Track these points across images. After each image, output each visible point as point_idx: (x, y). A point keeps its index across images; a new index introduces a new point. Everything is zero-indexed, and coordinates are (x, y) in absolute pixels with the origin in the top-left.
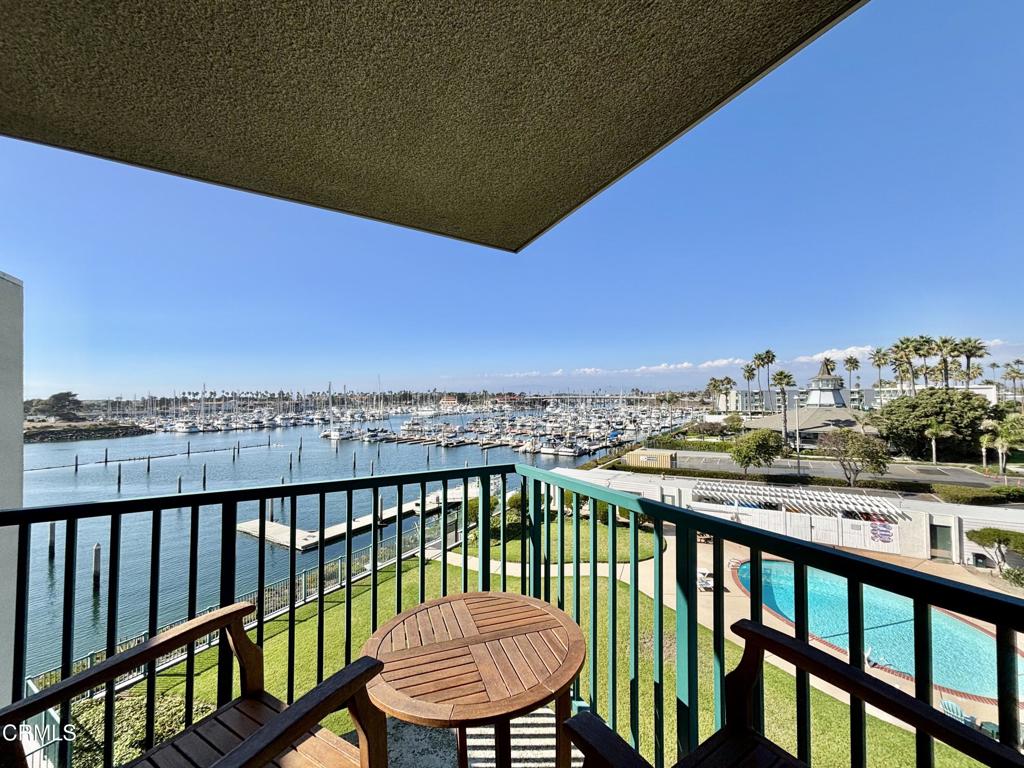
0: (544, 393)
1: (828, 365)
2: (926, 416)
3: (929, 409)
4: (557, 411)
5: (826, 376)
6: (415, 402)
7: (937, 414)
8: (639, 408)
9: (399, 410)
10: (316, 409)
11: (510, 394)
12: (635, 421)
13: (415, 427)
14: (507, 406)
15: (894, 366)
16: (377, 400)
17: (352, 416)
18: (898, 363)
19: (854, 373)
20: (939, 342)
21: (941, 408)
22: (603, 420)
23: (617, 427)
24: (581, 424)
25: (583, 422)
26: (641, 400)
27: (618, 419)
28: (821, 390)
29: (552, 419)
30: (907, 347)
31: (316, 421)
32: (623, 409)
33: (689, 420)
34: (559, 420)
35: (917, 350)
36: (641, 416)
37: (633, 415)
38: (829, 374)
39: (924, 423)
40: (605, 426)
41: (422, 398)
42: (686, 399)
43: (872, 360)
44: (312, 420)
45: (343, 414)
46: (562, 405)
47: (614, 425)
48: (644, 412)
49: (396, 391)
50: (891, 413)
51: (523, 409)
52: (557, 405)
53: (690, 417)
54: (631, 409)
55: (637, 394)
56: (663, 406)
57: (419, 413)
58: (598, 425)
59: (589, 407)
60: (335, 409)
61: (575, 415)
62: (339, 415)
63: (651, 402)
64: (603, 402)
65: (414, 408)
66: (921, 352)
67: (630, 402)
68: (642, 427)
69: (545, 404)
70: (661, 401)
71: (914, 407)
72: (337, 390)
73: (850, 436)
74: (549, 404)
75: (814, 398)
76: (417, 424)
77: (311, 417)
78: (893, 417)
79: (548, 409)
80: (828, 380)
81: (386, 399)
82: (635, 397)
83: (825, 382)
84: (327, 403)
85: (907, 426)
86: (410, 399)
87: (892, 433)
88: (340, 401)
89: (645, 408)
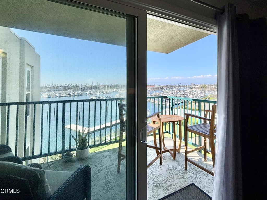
0: (162, 85)
4: (166, 91)
6: (120, 88)
8: (194, 90)
9: (114, 90)
10: (87, 90)
11: (150, 85)
12: (192, 94)
13: (120, 96)
14: (150, 89)
16: (107, 87)
17: (99, 92)
22: (182, 94)
23: (186, 96)
24: (174, 95)
25: (175, 94)
26: (194, 87)
27: (187, 93)
29: (164, 93)
31: (88, 94)
32: (188, 90)
33: (210, 94)
34: (167, 94)
36: (194, 92)
37: (192, 92)
40: (182, 96)
41: (122, 86)
42: (209, 87)
44: (87, 94)
45: (96, 92)
46: (168, 89)
47: (185, 95)
48: (195, 91)
49: (113, 84)
51: (155, 90)
52: (166, 89)
53: (211, 93)
54: (191, 90)
55: (193, 85)
56: (202, 89)
57: (121, 91)
58: (180, 95)
59: (177, 89)
60: (94, 90)
61: (172, 92)
62: (95, 92)
63: (198, 88)
64: (182, 88)
65: (119, 90)
67: (191, 88)
68: (195, 96)
69: (162, 88)
70: (201, 87)
72: (95, 84)
74: (163, 88)
76: (120, 95)
77: (86, 93)
79: (163, 90)
81: (110, 87)
82: (192, 86)
84: (92, 88)
86: (118, 87)
88: (96, 88)
89: (196, 90)
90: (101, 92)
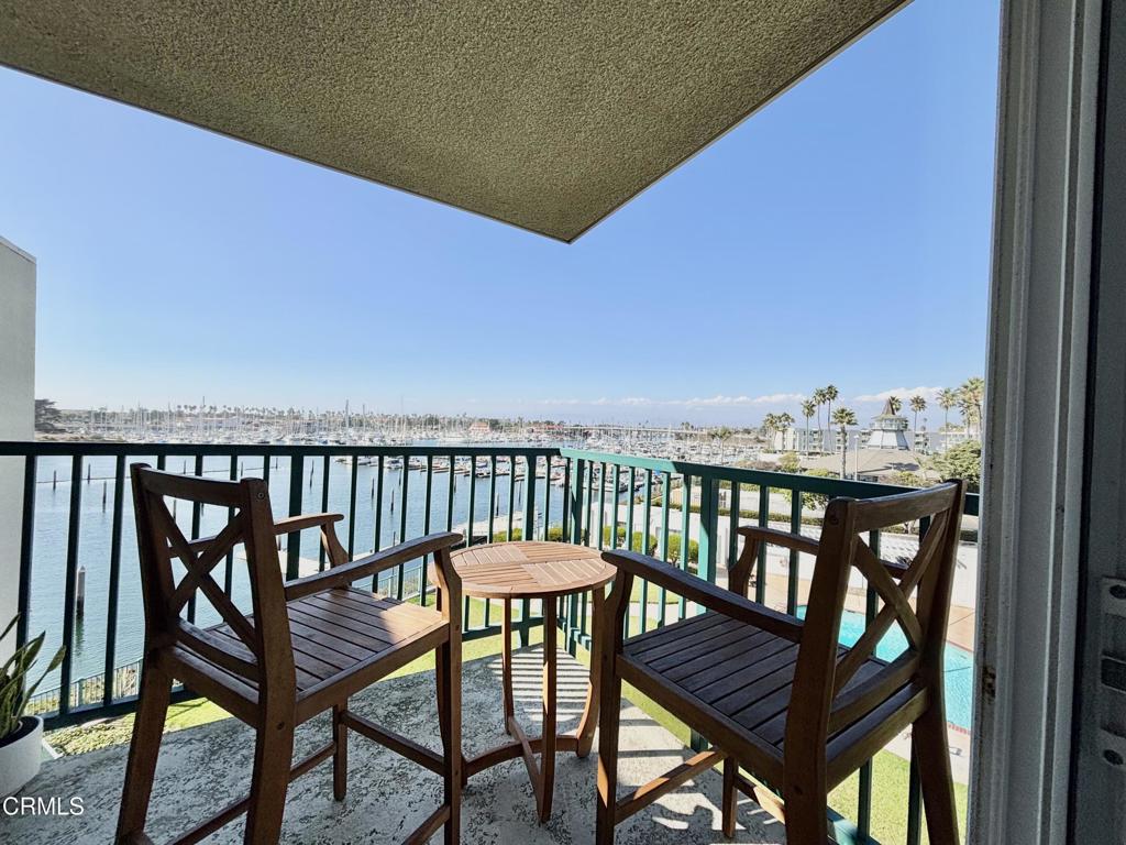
0: (585, 424)
1: (893, 404)
4: (600, 443)
5: (891, 416)
6: (443, 428)
8: (688, 443)
9: (423, 435)
10: (329, 430)
11: (548, 423)
12: (683, 457)
14: (545, 435)
15: (962, 408)
16: (399, 423)
17: (371, 440)
19: (921, 413)
26: (691, 435)
27: (665, 454)
28: (884, 430)
30: (977, 388)
32: (671, 444)
33: (741, 458)
36: (690, 452)
37: (682, 451)
38: (893, 413)
41: (450, 423)
42: (739, 436)
43: (940, 401)
44: (325, 442)
45: (360, 437)
46: (604, 437)
48: (693, 448)
49: (421, 414)
50: (955, 457)
51: (562, 440)
52: (599, 437)
53: (743, 455)
54: (680, 444)
55: (687, 428)
56: (716, 442)
57: (447, 439)
59: (634, 440)
60: (352, 432)
61: (619, 448)
62: (356, 438)
63: (702, 437)
64: (650, 435)
65: (441, 434)
67: (679, 437)
69: (586, 435)
70: (713, 436)
72: (356, 410)
73: (910, 479)
74: (590, 435)
75: (877, 439)
77: (324, 439)
78: (957, 462)
79: (589, 440)
80: (891, 421)
81: (410, 423)
82: (685, 431)
83: (888, 422)
84: (343, 425)
85: (971, 472)
86: (437, 424)
88: (358, 423)
89: (695, 444)
90: (375, 440)
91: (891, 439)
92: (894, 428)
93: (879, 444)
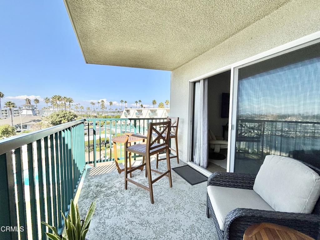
1: (29, 101)
2: (61, 118)
3: (62, 116)
5: (29, 105)
7: (64, 117)
15: (51, 103)
18: (52, 102)
19: (38, 104)
20: (63, 97)
21: (65, 115)
28: (27, 109)
30: (56, 98)
35: (58, 99)
38: (30, 104)
39: (61, 119)
43: (45, 101)
50: (52, 117)
66: (60, 100)
71: (58, 115)
75: (24, 112)
78: (52, 118)
80: (29, 106)
83: (28, 107)
85: (56, 120)
87: (52, 123)
91: (30, 112)
92: (31, 109)
93: (26, 114)
